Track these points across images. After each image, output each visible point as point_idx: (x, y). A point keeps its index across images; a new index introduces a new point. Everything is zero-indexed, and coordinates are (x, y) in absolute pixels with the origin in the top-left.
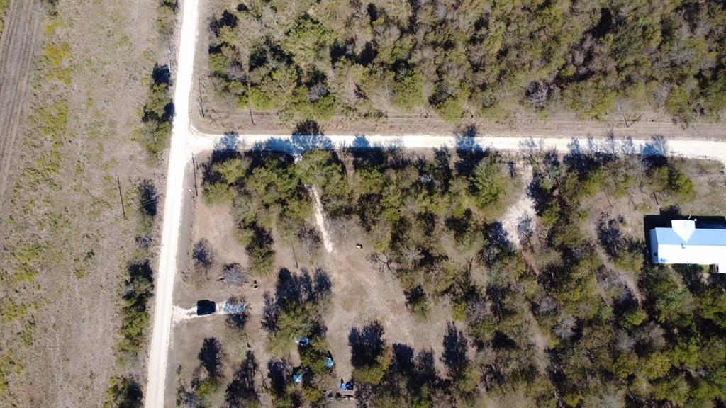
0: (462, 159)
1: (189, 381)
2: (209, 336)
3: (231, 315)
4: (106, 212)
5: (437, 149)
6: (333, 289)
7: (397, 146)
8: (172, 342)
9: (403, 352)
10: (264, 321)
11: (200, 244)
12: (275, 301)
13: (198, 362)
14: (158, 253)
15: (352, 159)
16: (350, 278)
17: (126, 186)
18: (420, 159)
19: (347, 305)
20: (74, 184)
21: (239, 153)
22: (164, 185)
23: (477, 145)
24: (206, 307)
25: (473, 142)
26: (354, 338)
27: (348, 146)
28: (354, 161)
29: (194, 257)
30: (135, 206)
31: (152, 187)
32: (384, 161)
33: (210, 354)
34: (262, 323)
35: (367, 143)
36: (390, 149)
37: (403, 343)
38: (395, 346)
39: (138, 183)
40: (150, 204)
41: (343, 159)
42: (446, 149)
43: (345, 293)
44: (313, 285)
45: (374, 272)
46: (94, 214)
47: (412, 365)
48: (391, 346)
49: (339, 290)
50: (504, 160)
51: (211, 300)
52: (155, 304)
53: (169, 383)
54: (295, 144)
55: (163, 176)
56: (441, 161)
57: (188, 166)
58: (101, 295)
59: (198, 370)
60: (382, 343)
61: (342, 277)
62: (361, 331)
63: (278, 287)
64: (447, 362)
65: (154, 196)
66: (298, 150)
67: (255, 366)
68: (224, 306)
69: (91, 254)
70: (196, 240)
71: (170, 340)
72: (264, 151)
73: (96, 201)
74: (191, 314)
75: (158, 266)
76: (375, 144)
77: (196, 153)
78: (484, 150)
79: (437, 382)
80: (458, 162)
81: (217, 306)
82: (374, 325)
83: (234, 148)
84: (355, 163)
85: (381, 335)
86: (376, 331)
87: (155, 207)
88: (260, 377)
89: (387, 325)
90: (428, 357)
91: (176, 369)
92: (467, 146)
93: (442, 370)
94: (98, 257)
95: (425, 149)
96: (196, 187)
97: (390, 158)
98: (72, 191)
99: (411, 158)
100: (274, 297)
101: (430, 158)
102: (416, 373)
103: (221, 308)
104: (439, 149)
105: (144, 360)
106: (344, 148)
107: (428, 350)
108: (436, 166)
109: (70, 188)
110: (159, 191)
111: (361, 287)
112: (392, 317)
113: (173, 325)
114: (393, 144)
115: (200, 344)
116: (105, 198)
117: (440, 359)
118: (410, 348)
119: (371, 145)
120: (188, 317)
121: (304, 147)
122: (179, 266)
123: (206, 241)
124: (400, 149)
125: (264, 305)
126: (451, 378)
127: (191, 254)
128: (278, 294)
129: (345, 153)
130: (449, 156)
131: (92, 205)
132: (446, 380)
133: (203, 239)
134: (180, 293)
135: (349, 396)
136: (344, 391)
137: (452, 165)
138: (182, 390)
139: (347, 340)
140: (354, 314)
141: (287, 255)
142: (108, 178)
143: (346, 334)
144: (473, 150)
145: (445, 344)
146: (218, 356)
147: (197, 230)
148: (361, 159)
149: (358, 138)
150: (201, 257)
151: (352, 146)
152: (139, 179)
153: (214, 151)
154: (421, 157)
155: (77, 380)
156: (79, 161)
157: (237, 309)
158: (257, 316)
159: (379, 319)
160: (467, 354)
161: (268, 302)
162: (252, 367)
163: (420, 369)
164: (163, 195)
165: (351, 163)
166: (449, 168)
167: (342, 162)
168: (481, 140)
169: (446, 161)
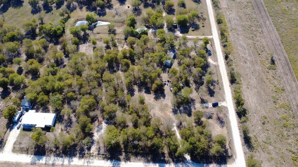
0: (119, 157)
1: (216, 86)
2: (212, 98)
3: (207, 103)
4: (264, 139)
5: (129, 161)
6: (172, 110)
7: (146, 164)
8: (224, 96)
9: (148, 92)
10: (194, 101)
11: (223, 126)
12: (192, 107)
13: (214, 90)
14: (238, 124)
15: (166, 159)
16: (166, 114)
17: (259, 149)
18: (137, 157)
19: (166, 105)
20: (282, 151)
21: (215, 163)
22: (244, 150)
23: (112, 163)
24: (215, 105)
25: (113, 164)
26: (164, 96)
27: (168, 164)
28: (165, 158)
29: (224, 122)
30: (253, 141)
31: (248, 148)
32: (152, 157)
33: (211, 93)
34: (195, 101)
36: (150, 162)
37: (148, 95)
38: (150, 94)
39: (255, 150)
40: (247, 140)
41: (170, 159)
42: (125, 162)
43: (167, 109)
44: (179, 112)
45: (157, 115)
46: (268, 138)
47: (145, 89)
48: (152, 94)
49: (169, 110)
50: (102, 156)
51: (214, 108)
52: (234, 107)
53: (222, 86)
55: (245, 153)
56: (128, 156)
57: (236, 158)
58: (254, 110)
59: (214, 89)
60: (154, 95)
61: (169, 114)
62: (162, 98)
63: (191, 111)
64: (134, 90)
65: (247, 145)
66: (189, 163)
67: (196, 89)
68: (209, 106)
69: (264, 124)
70: (225, 128)
71: (225, 97)
72: (204, 163)
73: (270, 144)
74: (220, 104)
75: (236, 119)
76: (156, 165)
77: (234, 164)
78: (109, 160)
79: (138, 85)
80: (121, 156)
81: (212, 106)
82: (157, 100)
83: (218, 165)
84: (164, 157)
85: (155, 97)
86: (156, 98)
87: (245, 141)
88: (194, 87)
89: (153, 100)
90: (140, 90)
91: (221, 89)
92: (116, 162)
93: (136, 88)
94: (260, 123)
95: (134, 162)
96: (230, 148)
97: (149, 158)
98: (281, 148)
99: (141, 158)
100: (192, 108)
101: (133, 158)
102: (144, 87)
103: (210, 105)
105: (232, 91)
106: (169, 163)
107: (140, 93)
108: (130, 154)
109: (283, 149)
110: (245, 147)
111: (161, 111)
112: (151, 102)
113: (226, 101)
114: (148, 165)
115: (215, 95)
116: (266, 145)
117: (136, 90)
118: (146, 93)
120: (221, 103)
121: (187, 165)
122: (229, 119)
123: (221, 127)
124: (145, 162)
125: (195, 106)
126: (133, 86)
127: (225, 123)
128: (191, 109)
129: (169, 161)
130: (124, 158)
131: (271, 142)
132: (135, 85)
133: (222, 128)
134: (226, 110)
135: (165, 81)
136: (167, 83)
137: (124, 154)
138: (218, 84)
139: (166, 95)
140: (164, 103)
141: (189, 121)
142: (269, 153)
143: (166, 97)
144: (114, 161)
145: (134, 94)
146: (208, 92)
147: (225, 131)
148: (162, 159)
150: (221, 122)
151: (166, 165)
152: (255, 152)
153: (226, 164)
154: (136, 158)
155: (252, 87)
156: (285, 161)
157: (205, 105)
158: (197, 103)
159: (155, 101)
160: (127, 91)
161: (194, 107)
162: (197, 89)
163: (143, 88)
164: (243, 145)
165: (166, 157)
166: (125, 153)
167: (170, 157)
168: (110, 165)
169: (126, 156)
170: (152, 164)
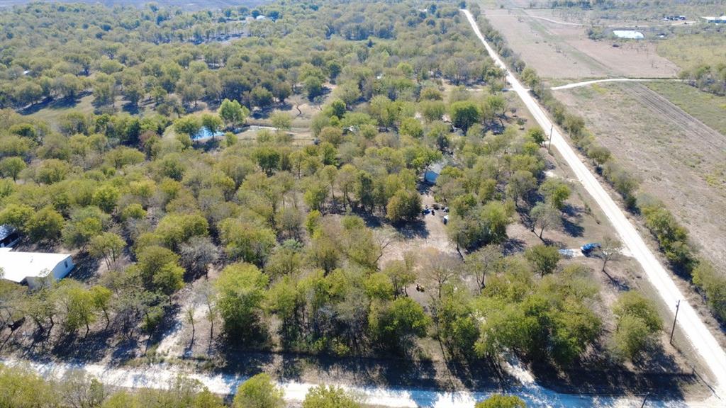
0: (259, 367)
1: (585, 217)
2: (579, 238)
3: (564, 249)
5: (296, 381)
8: (616, 236)
9: (374, 224)
10: (522, 245)
13: (581, 225)
15: (437, 378)
18: (327, 371)
19: (432, 251)
21: (636, 395)
23: (227, 383)
26: (424, 234)
28: (435, 375)
29: (634, 288)
32: (385, 372)
33: (573, 229)
34: (525, 243)
35: (413, 398)
36: (375, 386)
41: (452, 378)
42: (282, 381)
50: (196, 362)
51: (591, 258)
53: (602, 214)
54: (540, 402)
56: (293, 367)
57: (713, 380)
59: (580, 222)
62: (417, 237)
66: (531, 393)
67: (522, 223)
68: (574, 254)
71: (619, 237)
72: (592, 395)
77: (713, 398)
78: (221, 376)
80: (267, 364)
81: (582, 254)
82: (403, 240)
84: (433, 373)
85: (396, 235)
86: (401, 237)
91: (602, 222)
96: (679, 351)
97: (375, 375)
99: (341, 373)
101: (310, 372)
103: (577, 253)
104: (292, 381)
108: (303, 361)
113: (623, 245)
115: (585, 233)
119: (406, 394)
121: (523, 397)
124: (358, 385)
129: (450, 386)
130: (278, 372)
134: (633, 264)
135: (427, 208)
136: (431, 209)
137: (278, 360)
138: (589, 213)
139: (431, 232)
140: (425, 246)
143: (432, 236)
144: (237, 377)
146: (564, 228)
148: (423, 377)
149: (429, 405)
153: (683, 399)
154: (325, 374)
155: (700, 220)
159: (398, 243)
162: (525, 223)
165: (438, 373)
166: (284, 358)
167: (454, 374)
168: (219, 389)
169: (286, 367)
170: (383, 391)
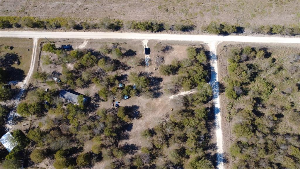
0: (212, 156)
1: (121, 47)
2: (137, 53)
3: (145, 60)
4: (183, 14)
5: (216, 144)
6: (155, 99)
7: (217, 126)
8: (135, 40)
9: (129, 127)
10: (142, 73)
11: (172, 48)
12: (150, 76)
13: (128, 49)
14: (168, 33)
15: (210, 107)
16: (159, 106)
17: (194, 20)
19: (148, 105)
20: (194, 3)
21: (209, 61)
22: (195, 34)
23: (219, 163)
24: (148, 51)
25: (221, 161)
26: (135, 107)
27: (215, 105)
29: (167, 46)
30: (186, 24)
31: (193, 30)
32: (210, 121)
33: (131, 53)
34: (142, 72)
35: (217, 113)
36: (215, 123)
37: (133, 127)
38: (132, 124)
39: (195, 25)
40: (186, 29)
41: (209, 103)
42: (217, 149)
43: (153, 104)
44: (156, 91)
45: (162, 116)
46: (182, 11)
47: (124, 131)
48: (132, 122)
49: (154, 101)
51: (150, 53)
52: (149, 33)
53: (121, 40)
54: (214, 83)
55: (198, 33)
56: (211, 146)
57: (203, 42)
58: (152, 15)
59: (125, 49)
60: (133, 119)
61: (160, 102)
62: (138, 110)
63: (155, 77)
64: (125, 145)
65: (190, 30)
67: (126, 70)
68: (148, 57)
69: (167, 10)
70: (173, 47)
71: (136, 39)
72: (211, 71)
73: (187, 11)
74: (145, 46)
75: (163, 34)
76: (217, 117)
77: (208, 45)
79: (117, 141)
80: (211, 154)
81: (148, 55)
82: (140, 115)
83: (211, 59)
84: (208, 108)
85: (136, 118)
86: (138, 116)
87: (186, 31)
88: (122, 72)
89: (141, 121)
90: (127, 137)
91: (125, 42)
92: (219, 159)
93: (122, 143)
94: (166, 13)
95: (216, 139)
96: (194, 45)
97: (211, 123)
98: (191, 3)
99: (211, 132)
100: (152, 76)
101: (212, 141)
102: (121, 132)
103: (147, 56)
104: (216, 146)
105: (129, 31)
106: (214, 103)
107: (130, 138)
108: (208, 144)
109: (192, 1)
110: (192, 32)
111: (156, 110)
112: (144, 123)
113: (141, 40)
114: (217, 125)
115: (134, 50)
116: (188, 14)
117: (126, 143)
118: (131, 130)
119: (216, 115)
120: (144, 45)
121: (213, 87)
122: (163, 41)
123: (173, 50)
124: (215, 127)
125: (148, 72)
126: (119, 147)
127: (168, 45)
128: (153, 77)
129: (212, 104)
130: (213, 150)
131: (186, 9)
132: (118, 145)
133: (174, 49)
134: (153, 42)
135: (113, 105)
136: (115, 103)
137: (209, 151)
138: (118, 44)
139: (135, 104)
140: (144, 107)
141: (168, 80)
142: (196, 14)
143: (137, 104)
144: (217, 161)
145: (132, 145)
146: (130, 56)
147: (177, 47)
148: (210, 110)
149: (219, 109)
150: (167, 48)
151: (215, 107)
152: (196, 25)
153: (209, 52)
154: (212, 137)
155: (123, 10)
156: (202, 4)
157: (147, 62)
158: (144, 70)
159: (143, 117)
160: (128, 154)
161: (149, 74)
162: (126, 69)
163: (122, 134)
164: (190, 34)
165: (208, 106)
166: (208, 149)
167: (208, 103)
168: (222, 165)
169: (211, 148)
170: (216, 121)
